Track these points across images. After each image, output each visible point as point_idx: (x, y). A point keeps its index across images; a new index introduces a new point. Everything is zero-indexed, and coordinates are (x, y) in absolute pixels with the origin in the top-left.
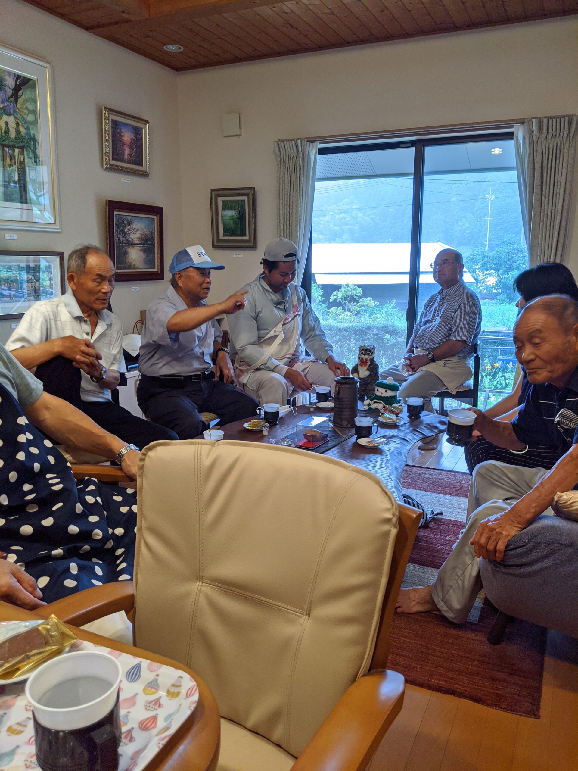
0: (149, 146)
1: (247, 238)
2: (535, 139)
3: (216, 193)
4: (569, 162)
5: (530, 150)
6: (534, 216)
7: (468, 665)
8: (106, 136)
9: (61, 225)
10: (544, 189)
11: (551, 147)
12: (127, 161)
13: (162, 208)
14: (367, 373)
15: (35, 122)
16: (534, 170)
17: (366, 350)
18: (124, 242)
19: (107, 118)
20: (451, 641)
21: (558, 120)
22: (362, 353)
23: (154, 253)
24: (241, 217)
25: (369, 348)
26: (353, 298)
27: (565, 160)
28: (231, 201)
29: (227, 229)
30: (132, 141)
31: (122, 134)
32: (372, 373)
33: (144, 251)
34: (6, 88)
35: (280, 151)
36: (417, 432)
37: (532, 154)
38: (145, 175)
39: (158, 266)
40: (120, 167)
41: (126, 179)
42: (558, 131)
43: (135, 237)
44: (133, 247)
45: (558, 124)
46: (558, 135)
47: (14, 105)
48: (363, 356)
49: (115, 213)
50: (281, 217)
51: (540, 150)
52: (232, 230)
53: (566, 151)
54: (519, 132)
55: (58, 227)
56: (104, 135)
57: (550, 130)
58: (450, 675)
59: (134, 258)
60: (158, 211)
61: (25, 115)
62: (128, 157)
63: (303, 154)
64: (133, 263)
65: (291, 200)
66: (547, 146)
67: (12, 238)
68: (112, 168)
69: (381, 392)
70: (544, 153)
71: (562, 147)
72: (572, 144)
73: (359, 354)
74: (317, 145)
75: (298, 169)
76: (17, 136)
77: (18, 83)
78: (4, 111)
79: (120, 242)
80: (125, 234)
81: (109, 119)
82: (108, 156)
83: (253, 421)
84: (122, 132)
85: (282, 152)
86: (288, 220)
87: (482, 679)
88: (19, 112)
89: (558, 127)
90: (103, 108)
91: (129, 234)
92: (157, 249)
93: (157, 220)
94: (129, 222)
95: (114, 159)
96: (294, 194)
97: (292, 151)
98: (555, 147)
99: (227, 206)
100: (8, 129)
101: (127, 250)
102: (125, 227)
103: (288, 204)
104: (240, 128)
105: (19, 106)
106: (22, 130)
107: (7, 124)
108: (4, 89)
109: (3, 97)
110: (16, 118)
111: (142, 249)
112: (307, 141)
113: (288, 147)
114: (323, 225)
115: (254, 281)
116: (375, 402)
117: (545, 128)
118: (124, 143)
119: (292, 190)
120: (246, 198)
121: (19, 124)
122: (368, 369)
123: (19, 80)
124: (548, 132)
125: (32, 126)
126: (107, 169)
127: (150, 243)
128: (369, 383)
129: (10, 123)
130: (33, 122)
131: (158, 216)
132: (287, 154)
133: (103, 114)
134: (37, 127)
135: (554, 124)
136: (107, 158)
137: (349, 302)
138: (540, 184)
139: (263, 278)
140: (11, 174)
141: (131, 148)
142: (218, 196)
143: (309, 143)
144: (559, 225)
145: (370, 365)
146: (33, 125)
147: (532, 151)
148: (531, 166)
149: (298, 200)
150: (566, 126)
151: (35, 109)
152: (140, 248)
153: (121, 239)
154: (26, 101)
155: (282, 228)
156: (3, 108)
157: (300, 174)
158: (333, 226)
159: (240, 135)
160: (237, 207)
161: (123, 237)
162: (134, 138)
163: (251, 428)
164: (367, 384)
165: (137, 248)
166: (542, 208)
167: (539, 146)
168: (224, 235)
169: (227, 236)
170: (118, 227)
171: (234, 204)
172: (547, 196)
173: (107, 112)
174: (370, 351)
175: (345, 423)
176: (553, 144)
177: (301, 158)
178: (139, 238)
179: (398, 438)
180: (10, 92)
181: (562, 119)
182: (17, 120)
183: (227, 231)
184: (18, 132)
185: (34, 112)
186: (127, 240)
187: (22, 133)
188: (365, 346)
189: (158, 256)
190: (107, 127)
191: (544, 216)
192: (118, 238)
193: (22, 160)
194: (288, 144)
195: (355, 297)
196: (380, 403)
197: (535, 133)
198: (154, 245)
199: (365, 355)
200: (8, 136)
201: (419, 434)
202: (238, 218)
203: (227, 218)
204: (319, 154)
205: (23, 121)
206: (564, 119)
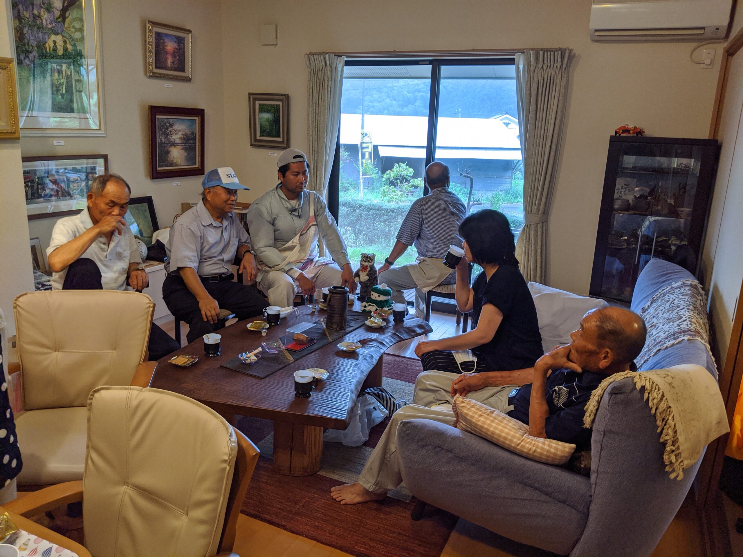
0: (191, 54)
1: (280, 139)
2: (532, 69)
3: (254, 97)
4: (561, 91)
5: (528, 78)
6: (529, 138)
7: (388, 536)
8: (149, 48)
9: (106, 130)
10: (538, 114)
11: (546, 77)
12: (169, 68)
13: (203, 110)
14: (367, 278)
15: (82, 39)
16: (531, 97)
17: (367, 257)
18: (166, 142)
19: (150, 31)
20: (382, 516)
21: (552, 53)
22: (364, 260)
23: (196, 151)
24: (276, 121)
25: (369, 255)
26: (405, 178)
27: (557, 90)
28: (267, 105)
29: (264, 130)
30: (175, 50)
31: (166, 44)
32: (371, 278)
33: (185, 149)
34: (54, 10)
35: (310, 63)
36: (396, 336)
37: (529, 82)
38: (188, 80)
39: (199, 162)
40: (163, 74)
41: (168, 85)
42: (552, 63)
43: (176, 138)
44: (175, 146)
45: (552, 57)
46: (552, 66)
47: (62, 25)
48: (364, 263)
49: (157, 117)
50: (311, 124)
51: (536, 79)
52: (268, 132)
53: (558, 81)
54: (521, 60)
55: (103, 132)
56: (148, 46)
57: (545, 62)
58: (372, 544)
59: (176, 156)
60: (200, 113)
61: (72, 33)
62: (171, 64)
63: (331, 67)
64: (175, 161)
65: (320, 108)
66: (542, 75)
67: (60, 144)
68: (154, 76)
69: (375, 296)
70: (539, 81)
71: (555, 78)
72: (564, 75)
73: (361, 261)
74: (344, 59)
75: (326, 81)
76: (65, 53)
77: (65, 5)
78: (52, 31)
79: (162, 143)
80: (168, 134)
81: (152, 32)
82: (152, 66)
83: (255, 322)
84: (165, 43)
85: (312, 64)
86: (316, 126)
87: (395, 548)
88: (67, 31)
89: (552, 59)
90: (147, 21)
91: (171, 135)
92: (198, 147)
93: (199, 121)
94: (171, 125)
95: (157, 67)
96: (322, 104)
97: (321, 64)
98: (549, 77)
99: (263, 109)
100: (56, 47)
101: (169, 149)
102: (167, 129)
103: (317, 112)
104: (276, 38)
105: (66, 25)
106: (70, 47)
107: (55, 42)
108: (53, 11)
109: (52, 18)
110: (63, 36)
111: (184, 148)
112: (335, 56)
113: (318, 60)
114: (397, 91)
115: (272, 190)
116: (370, 305)
117: (541, 59)
118: (167, 52)
119: (320, 100)
120: (280, 103)
121: (66, 42)
122: (367, 275)
123: (66, 2)
124: (544, 63)
125: (79, 43)
126: (150, 77)
127: (192, 142)
128: (369, 286)
129: (58, 41)
130: (80, 39)
131: (200, 117)
132: (317, 66)
133: (147, 27)
134: (84, 44)
135: (549, 57)
136: (151, 67)
137: (401, 182)
138: (535, 109)
139: (281, 188)
140: (59, 87)
141: (174, 56)
142: (255, 99)
143: (336, 57)
144: (549, 147)
145: (369, 271)
146: (80, 41)
147: (529, 79)
148: (528, 92)
149: (325, 109)
150: (559, 59)
151: (81, 27)
152: (181, 147)
153: (163, 140)
154: (74, 20)
155: (311, 134)
156: (52, 28)
157: (328, 85)
158: (406, 93)
159: (276, 45)
160: (272, 111)
161: (165, 138)
162: (177, 47)
163: (253, 329)
164: (368, 287)
165: (179, 147)
166: (536, 131)
167: (536, 75)
168: (261, 136)
169: (263, 136)
170: (160, 129)
171: (269, 108)
172: (540, 120)
173: (151, 25)
174: (370, 259)
175: (335, 326)
176: (548, 74)
177: (328, 71)
178: (181, 138)
179: (376, 342)
180: (57, 14)
181: (555, 52)
182: (65, 38)
183: (263, 132)
184: (66, 49)
185: (81, 30)
186: (169, 140)
187: (69, 50)
188: (366, 254)
189: (199, 154)
190: (151, 39)
191: (537, 139)
192: (160, 139)
193: (69, 74)
194: (317, 58)
195: (406, 177)
196: (373, 306)
197: (532, 63)
198: (195, 143)
199: (365, 262)
200: (56, 53)
201: (397, 337)
202: (274, 121)
203: (263, 120)
204: (345, 65)
205: (70, 38)
206: (557, 52)
